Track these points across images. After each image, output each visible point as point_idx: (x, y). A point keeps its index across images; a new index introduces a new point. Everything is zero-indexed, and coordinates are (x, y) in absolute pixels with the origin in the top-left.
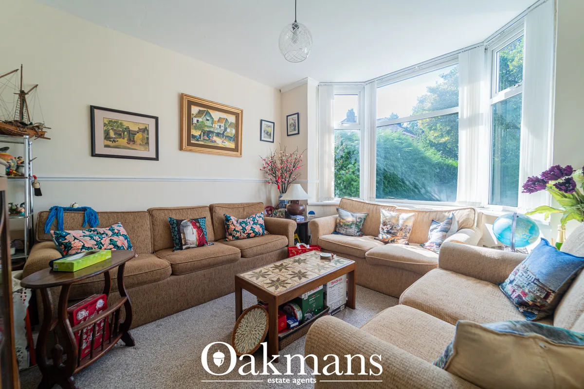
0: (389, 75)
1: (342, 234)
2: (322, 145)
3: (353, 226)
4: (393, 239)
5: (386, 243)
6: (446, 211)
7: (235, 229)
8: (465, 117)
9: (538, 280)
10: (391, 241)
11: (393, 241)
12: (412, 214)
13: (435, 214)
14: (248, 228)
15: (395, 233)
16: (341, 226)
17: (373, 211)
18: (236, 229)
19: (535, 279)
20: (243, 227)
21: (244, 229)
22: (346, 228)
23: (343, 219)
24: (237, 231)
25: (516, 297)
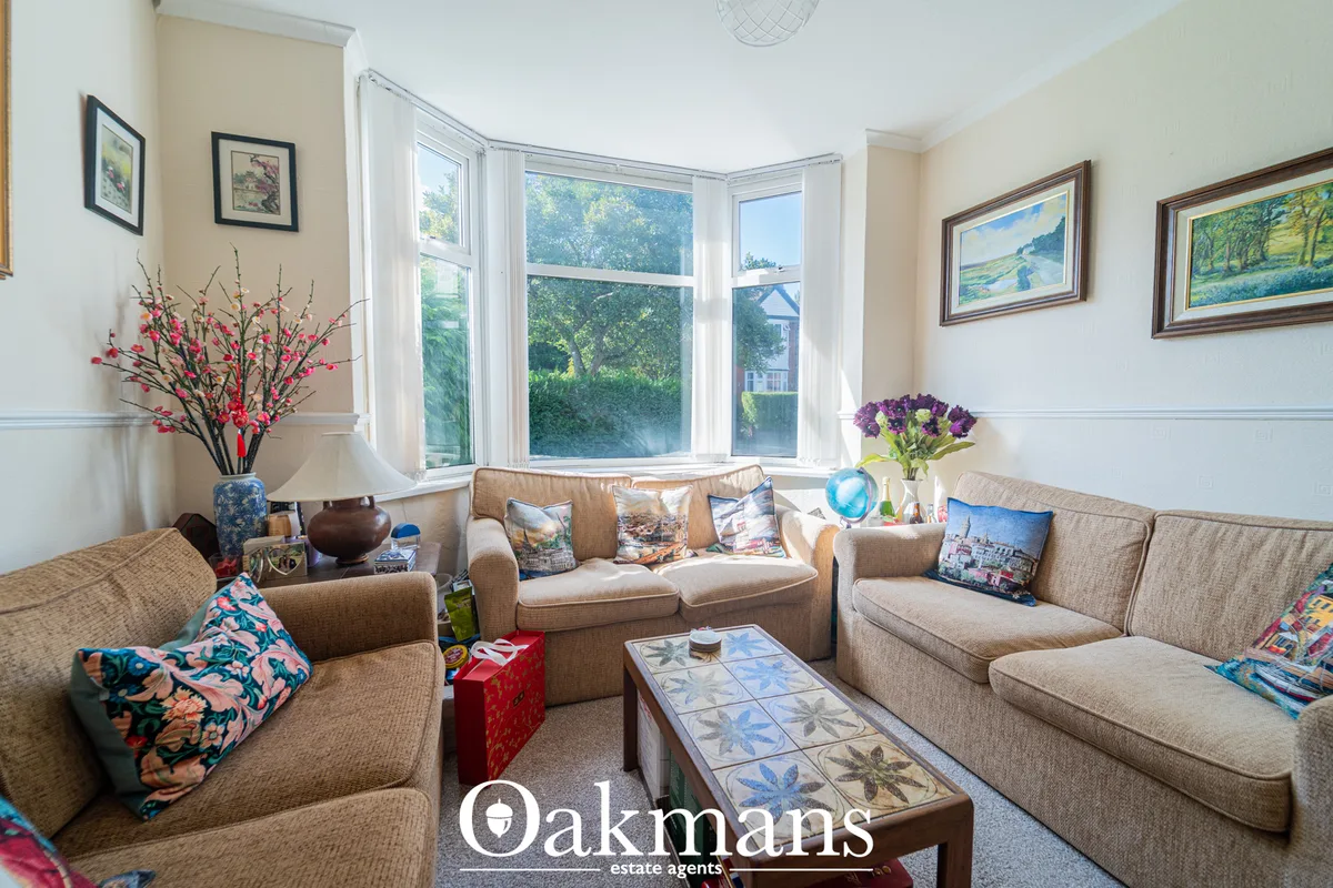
0: (548, 152)
1: (543, 574)
2: (384, 290)
3: (562, 544)
4: (669, 551)
5: (650, 565)
6: (722, 476)
7: (208, 711)
8: (704, 299)
9: (1020, 551)
10: (665, 558)
11: (669, 558)
12: (684, 489)
13: (707, 483)
14: (262, 672)
15: (668, 537)
16: (535, 551)
17: (582, 494)
18: (218, 706)
19: (1015, 551)
20: (243, 681)
21: (250, 685)
22: (550, 555)
23: (534, 530)
24: (227, 716)
25: (1000, 583)
